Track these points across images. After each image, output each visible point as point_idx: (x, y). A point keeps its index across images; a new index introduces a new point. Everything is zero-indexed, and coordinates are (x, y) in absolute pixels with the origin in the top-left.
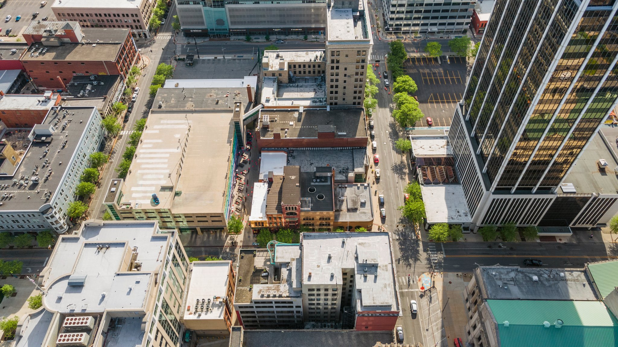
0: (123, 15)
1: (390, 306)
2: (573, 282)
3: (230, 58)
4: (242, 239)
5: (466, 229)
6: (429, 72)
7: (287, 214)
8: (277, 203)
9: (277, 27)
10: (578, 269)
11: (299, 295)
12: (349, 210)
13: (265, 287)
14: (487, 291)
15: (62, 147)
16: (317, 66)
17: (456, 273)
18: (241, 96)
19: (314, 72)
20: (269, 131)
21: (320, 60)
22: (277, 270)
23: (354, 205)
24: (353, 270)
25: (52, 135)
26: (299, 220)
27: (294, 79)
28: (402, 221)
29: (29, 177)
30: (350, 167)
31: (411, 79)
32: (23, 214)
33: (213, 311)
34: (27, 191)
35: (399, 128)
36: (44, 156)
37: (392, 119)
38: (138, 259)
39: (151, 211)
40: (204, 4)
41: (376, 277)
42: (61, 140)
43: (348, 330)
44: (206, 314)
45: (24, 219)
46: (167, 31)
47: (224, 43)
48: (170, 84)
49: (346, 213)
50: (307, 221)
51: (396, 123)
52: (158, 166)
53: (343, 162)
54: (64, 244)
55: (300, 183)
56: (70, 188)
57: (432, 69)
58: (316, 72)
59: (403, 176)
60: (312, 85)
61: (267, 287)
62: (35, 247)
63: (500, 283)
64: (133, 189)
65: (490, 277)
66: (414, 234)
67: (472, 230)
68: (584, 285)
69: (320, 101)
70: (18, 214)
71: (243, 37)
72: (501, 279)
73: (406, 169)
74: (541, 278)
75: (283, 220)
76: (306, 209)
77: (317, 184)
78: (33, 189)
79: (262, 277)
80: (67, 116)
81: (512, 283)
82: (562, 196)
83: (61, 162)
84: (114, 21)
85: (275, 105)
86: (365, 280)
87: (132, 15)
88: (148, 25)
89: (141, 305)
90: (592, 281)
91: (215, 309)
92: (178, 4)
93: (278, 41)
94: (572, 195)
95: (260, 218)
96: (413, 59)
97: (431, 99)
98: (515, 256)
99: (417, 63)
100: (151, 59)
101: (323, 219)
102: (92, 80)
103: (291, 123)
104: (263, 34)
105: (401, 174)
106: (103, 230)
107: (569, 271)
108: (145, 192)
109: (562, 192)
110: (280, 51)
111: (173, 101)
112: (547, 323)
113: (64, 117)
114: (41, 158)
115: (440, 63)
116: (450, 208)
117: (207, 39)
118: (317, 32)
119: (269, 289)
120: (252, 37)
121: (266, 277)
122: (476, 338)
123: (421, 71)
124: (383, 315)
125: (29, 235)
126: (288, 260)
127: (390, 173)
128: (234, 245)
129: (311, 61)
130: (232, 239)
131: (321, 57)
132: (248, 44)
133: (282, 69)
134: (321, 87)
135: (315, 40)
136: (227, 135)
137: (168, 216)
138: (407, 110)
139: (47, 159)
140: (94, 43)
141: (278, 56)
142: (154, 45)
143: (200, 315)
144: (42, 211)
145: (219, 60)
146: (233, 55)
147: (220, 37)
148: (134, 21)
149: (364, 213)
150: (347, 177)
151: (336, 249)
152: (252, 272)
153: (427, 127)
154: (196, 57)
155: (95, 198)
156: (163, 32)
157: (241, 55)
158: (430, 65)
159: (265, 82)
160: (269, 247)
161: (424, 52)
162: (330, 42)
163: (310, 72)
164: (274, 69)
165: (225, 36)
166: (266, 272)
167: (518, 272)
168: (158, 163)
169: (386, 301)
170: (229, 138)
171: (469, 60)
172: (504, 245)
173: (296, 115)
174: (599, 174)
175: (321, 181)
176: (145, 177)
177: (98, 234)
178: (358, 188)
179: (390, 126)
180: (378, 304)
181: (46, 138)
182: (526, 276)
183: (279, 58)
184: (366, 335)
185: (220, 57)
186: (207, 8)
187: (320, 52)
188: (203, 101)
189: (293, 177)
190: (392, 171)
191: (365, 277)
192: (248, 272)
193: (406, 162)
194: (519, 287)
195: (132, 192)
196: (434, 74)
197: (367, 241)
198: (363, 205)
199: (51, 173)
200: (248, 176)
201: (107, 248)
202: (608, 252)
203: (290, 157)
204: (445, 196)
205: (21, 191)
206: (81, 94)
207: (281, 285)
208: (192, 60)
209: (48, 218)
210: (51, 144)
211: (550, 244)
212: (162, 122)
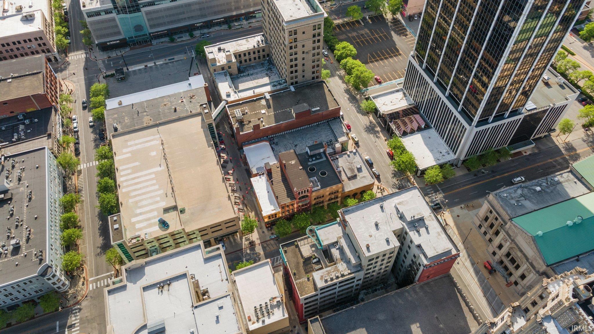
0: (25, 41)
1: (450, 251)
2: (566, 183)
3: (162, 63)
4: (258, 237)
5: (452, 165)
6: (357, 34)
7: (300, 199)
8: (286, 191)
9: (199, 22)
10: (566, 171)
11: (359, 268)
12: (349, 179)
13: (324, 272)
14: (507, 212)
15: (28, 199)
16: (261, 51)
17: (459, 207)
18: (197, 98)
19: (259, 58)
20: (244, 125)
21: (263, 44)
22: (326, 253)
23: (352, 173)
24: (403, 229)
25: (9, 190)
26: (311, 200)
27: (242, 69)
28: (395, 175)
29: (5, 243)
30: (333, 139)
31: (349, 44)
32: (17, 284)
33: (274, 312)
34: (11, 258)
35: (355, 93)
36: (12, 215)
37: (345, 85)
38: (201, 285)
39: (164, 237)
40: (117, 12)
41: (427, 229)
42: (23, 193)
43: (411, 286)
44: (269, 318)
45: (19, 289)
46: (78, 49)
47: (147, 49)
48: (112, 104)
49: (348, 181)
50: (317, 200)
51: (350, 89)
52: (148, 190)
53: (324, 136)
54: (112, 297)
55: (302, 165)
56: (56, 241)
57: (359, 31)
58: (261, 57)
59: (377, 134)
60: (262, 71)
61: (327, 271)
62: (38, 315)
63: (513, 202)
64: (134, 220)
65: (503, 199)
66: (410, 183)
67: (456, 166)
68: (575, 182)
69: (280, 84)
70: (12, 286)
71: (167, 39)
72: (512, 198)
73: (377, 127)
74: (542, 187)
75: (295, 206)
76: (316, 188)
77: (314, 162)
78: (17, 254)
79: (314, 263)
80: (17, 165)
81: (523, 198)
82: (528, 114)
83: (36, 216)
84: (15, 50)
85: (237, 98)
86: (420, 235)
87: (36, 39)
88: (55, 47)
89: (237, 329)
90: (580, 177)
91: (276, 310)
92: (88, 17)
93: (203, 36)
94: (535, 111)
95: (272, 210)
96: (338, 26)
97: (370, 59)
98: (498, 177)
99: (343, 29)
100: (75, 82)
101: (332, 193)
102: (22, 120)
103: (263, 111)
104: (185, 32)
105: (375, 134)
106: (147, 269)
107: (559, 175)
108: (149, 219)
109: (527, 111)
110: (219, 44)
111: (127, 120)
112: (570, 223)
113: (13, 167)
114: (9, 219)
115: (363, 24)
116: (432, 152)
117: (128, 49)
118: (238, 19)
119: (329, 273)
120: (176, 37)
121: (319, 262)
122: (504, 256)
123: (350, 35)
124: (446, 260)
125: (25, 305)
126: (336, 240)
127: (365, 135)
128: (252, 244)
129: (254, 47)
130: (247, 240)
131: (262, 41)
132: (174, 45)
133: (229, 61)
134: (271, 71)
135: (240, 27)
136: (205, 139)
137: (182, 236)
138: (359, 74)
139: (18, 217)
140: (9, 79)
141: (220, 50)
142: (71, 67)
143: (263, 322)
144: (40, 274)
145: (151, 67)
146: (163, 60)
147: (141, 44)
148: (40, 45)
149: (364, 177)
150: (334, 149)
151: (378, 216)
152: (302, 263)
153: (378, 85)
154: (125, 69)
155: (82, 243)
156: (74, 51)
157: (172, 58)
158: (355, 28)
159: (217, 78)
160: (309, 234)
161: (344, 17)
162: (287, 22)
163: (255, 58)
164: (222, 63)
165: (146, 42)
166: (316, 258)
167: (522, 188)
168: (147, 187)
169: (447, 247)
170: (208, 141)
171: (386, 16)
172: (486, 171)
173: (263, 102)
174: (546, 88)
175: (317, 159)
176: (140, 204)
177: (144, 274)
178: (349, 156)
179: (346, 93)
180: (440, 252)
181: (4, 196)
182: (530, 189)
183: (222, 51)
184: (428, 284)
185: (150, 64)
186: (122, 16)
187: (259, 37)
188: (159, 112)
189: (293, 162)
190: (366, 133)
191: (418, 232)
192: (298, 263)
193: (374, 121)
194: (529, 200)
195: (134, 224)
196: (362, 35)
197: (402, 200)
198: (360, 170)
199: (30, 231)
200: (235, 174)
201: (169, 285)
202: (563, 152)
203: (273, 143)
204: (424, 142)
205: (3, 260)
206: (16, 137)
207: (338, 265)
208: (123, 73)
209: (49, 279)
210: (13, 201)
211: (519, 158)
212: (129, 143)
